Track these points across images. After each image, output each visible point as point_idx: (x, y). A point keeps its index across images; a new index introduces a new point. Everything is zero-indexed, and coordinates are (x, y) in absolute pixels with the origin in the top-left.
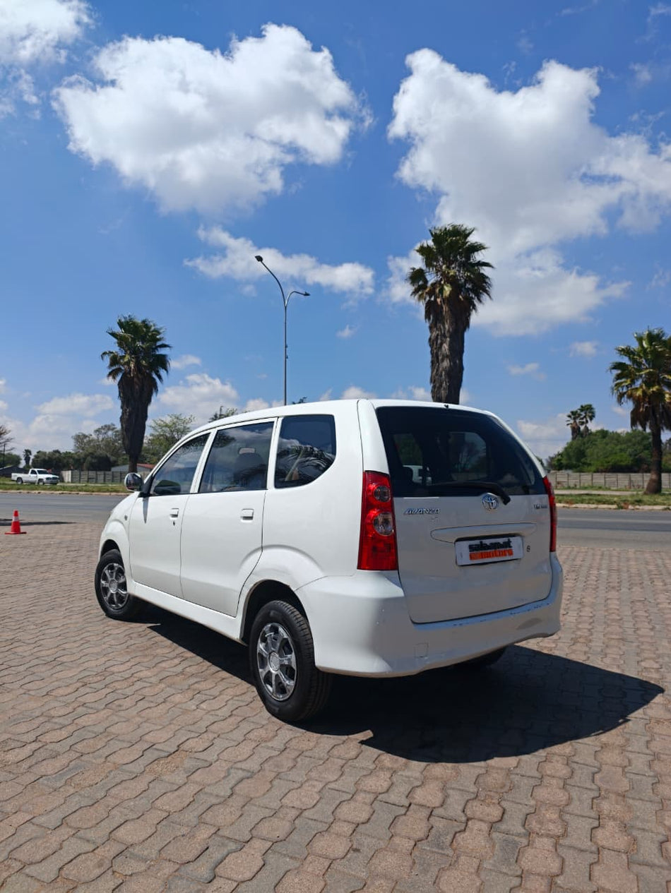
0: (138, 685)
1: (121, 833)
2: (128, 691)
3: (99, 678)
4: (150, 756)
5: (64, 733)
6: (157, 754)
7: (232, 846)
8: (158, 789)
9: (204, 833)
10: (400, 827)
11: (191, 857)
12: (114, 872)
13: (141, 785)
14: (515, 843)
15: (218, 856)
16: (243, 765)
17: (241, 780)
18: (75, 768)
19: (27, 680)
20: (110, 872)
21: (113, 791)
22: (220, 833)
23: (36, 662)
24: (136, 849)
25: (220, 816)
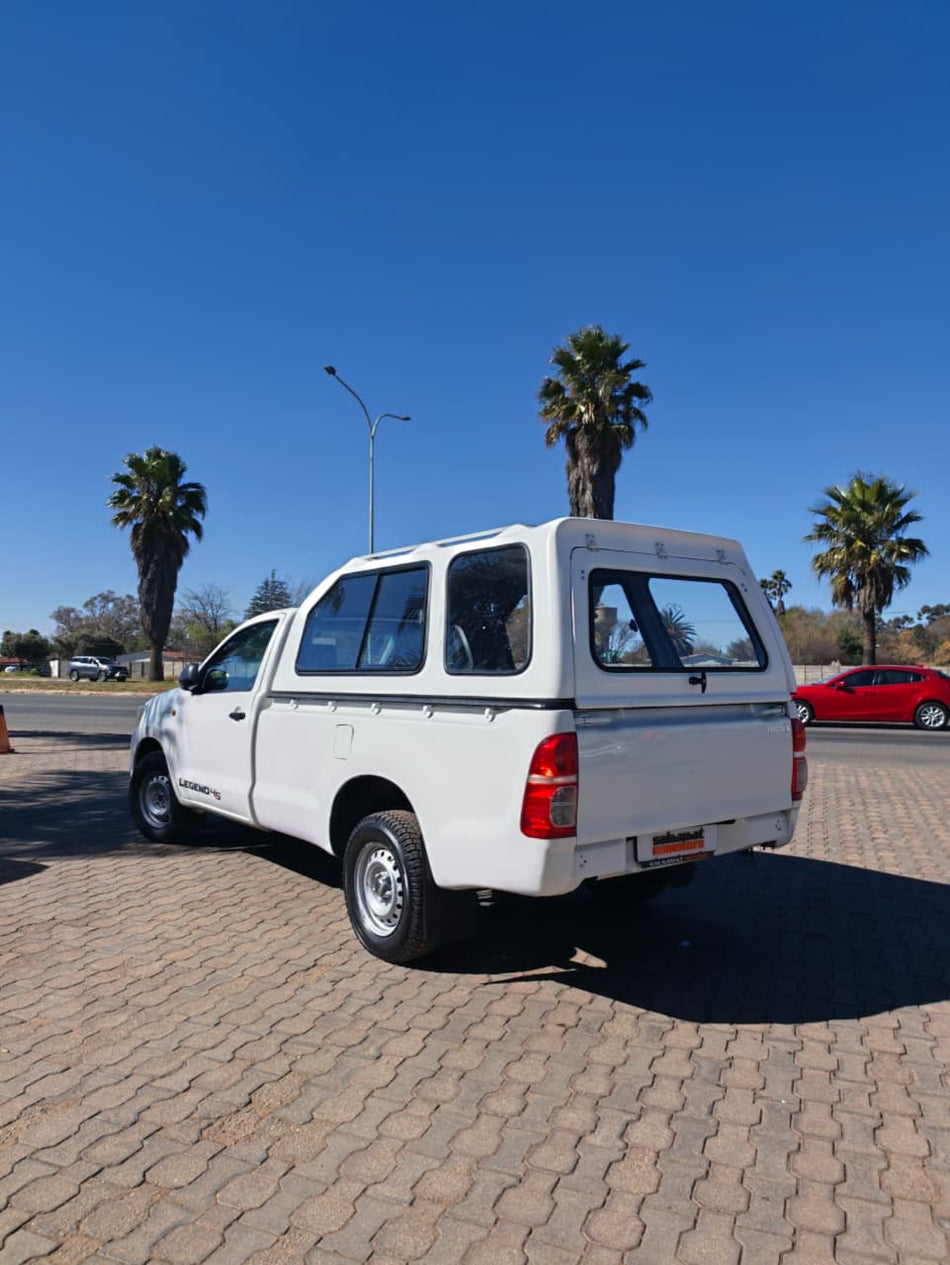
0: (251, 911)
1: (280, 1027)
2: (244, 915)
3: (206, 904)
4: (288, 969)
5: (187, 953)
6: (294, 969)
7: (394, 1034)
8: (304, 995)
9: (363, 1026)
10: (549, 1019)
11: (355, 1042)
12: (285, 1054)
13: (288, 991)
14: (659, 1029)
15: (381, 1042)
16: (388, 975)
17: (388, 987)
18: (213, 979)
19: (124, 906)
20: (282, 1053)
21: (261, 998)
22: (378, 1025)
23: (126, 889)
24: (301, 1038)
25: (374, 1014)
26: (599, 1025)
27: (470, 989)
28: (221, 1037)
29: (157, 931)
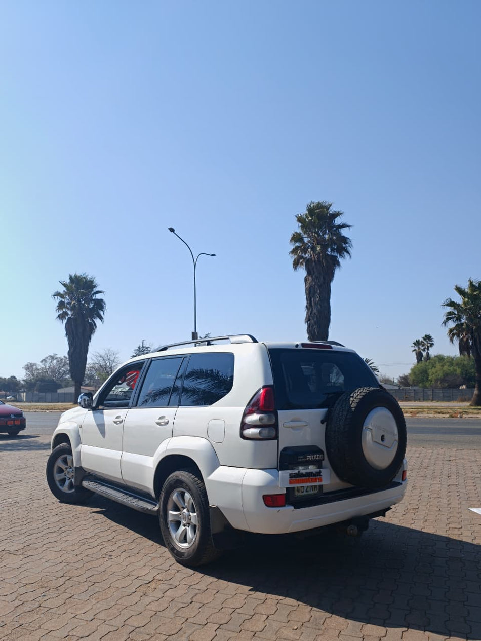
0: (119, 544)
1: (129, 622)
3: (93, 540)
4: (138, 583)
5: (79, 572)
6: (140, 583)
7: (197, 627)
8: (147, 600)
9: (179, 621)
10: (293, 617)
13: (135, 598)
15: (190, 632)
16: (196, 587)
17: (196, 595)
19: (45, 542)
21: (120, 602)
22: (189, 621)
24: (142, 629)
25: (187, 612)
26: (323, 621)
27: (245, 596)
28: (94, 628)
29: (63, 558)
